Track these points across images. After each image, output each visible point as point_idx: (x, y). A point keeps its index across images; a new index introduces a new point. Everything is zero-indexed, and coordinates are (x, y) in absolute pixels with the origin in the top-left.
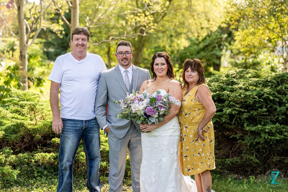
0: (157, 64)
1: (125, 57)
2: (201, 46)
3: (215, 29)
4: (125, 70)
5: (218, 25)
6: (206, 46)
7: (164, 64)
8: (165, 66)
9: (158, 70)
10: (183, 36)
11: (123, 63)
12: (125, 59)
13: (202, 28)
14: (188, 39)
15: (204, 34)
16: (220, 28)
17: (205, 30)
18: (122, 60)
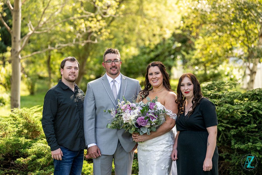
0: (151, 74)
1: (114, 65)
2: (152, 55)
3: (168, 36)
4: (112, 79)
8: (160, 75)
9: (153, 80)
11: (112, 72)
12: (114, 67)
13: (154, 35)
14: (138, 46)
15: (157, 41)
16: (174, 35)
17: (157, 37)
18: (111, 69)
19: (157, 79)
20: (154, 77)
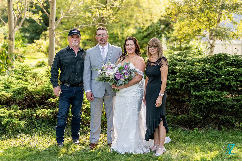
0: (128, 45)
2: (145, 34)
3: (156, 21)
5: (159, 18)
6: (149, 34)
7: (133, 45)
8: (134, 46)
9: (129, 49)
10: (132, 26)
11: (101, 42)
13: (147, 20)
14: (136, 28)
16: (160, 20)
17: (149, 21)
18: (100, 40)
19: (131, 49)
20: (130, 47)
